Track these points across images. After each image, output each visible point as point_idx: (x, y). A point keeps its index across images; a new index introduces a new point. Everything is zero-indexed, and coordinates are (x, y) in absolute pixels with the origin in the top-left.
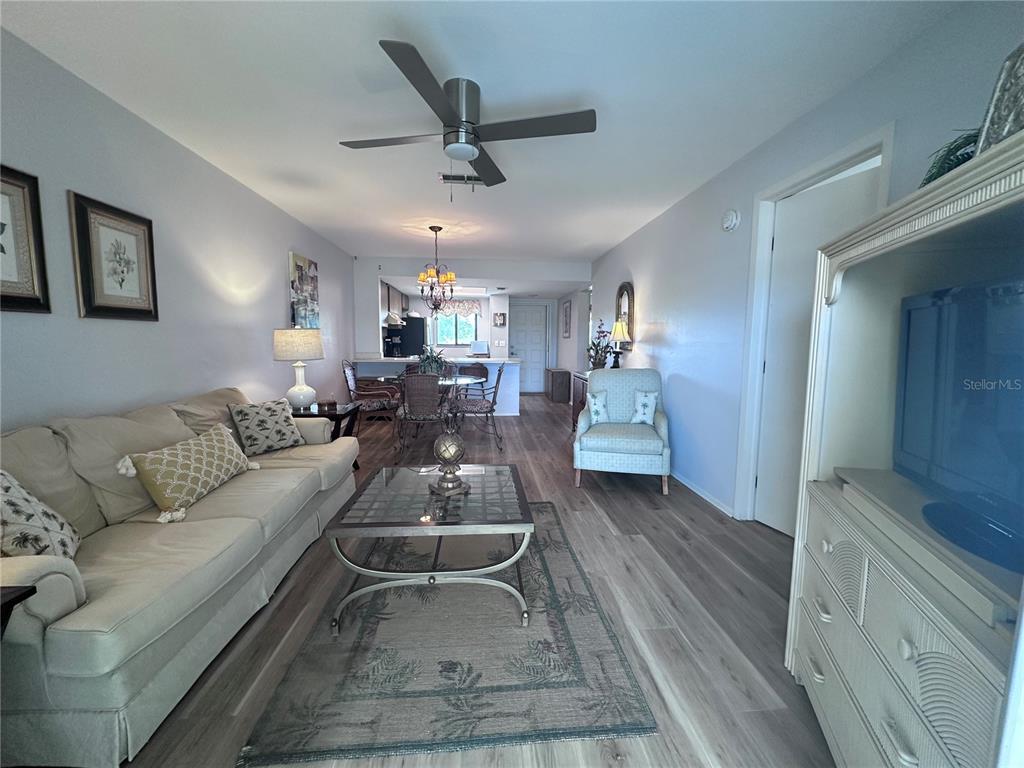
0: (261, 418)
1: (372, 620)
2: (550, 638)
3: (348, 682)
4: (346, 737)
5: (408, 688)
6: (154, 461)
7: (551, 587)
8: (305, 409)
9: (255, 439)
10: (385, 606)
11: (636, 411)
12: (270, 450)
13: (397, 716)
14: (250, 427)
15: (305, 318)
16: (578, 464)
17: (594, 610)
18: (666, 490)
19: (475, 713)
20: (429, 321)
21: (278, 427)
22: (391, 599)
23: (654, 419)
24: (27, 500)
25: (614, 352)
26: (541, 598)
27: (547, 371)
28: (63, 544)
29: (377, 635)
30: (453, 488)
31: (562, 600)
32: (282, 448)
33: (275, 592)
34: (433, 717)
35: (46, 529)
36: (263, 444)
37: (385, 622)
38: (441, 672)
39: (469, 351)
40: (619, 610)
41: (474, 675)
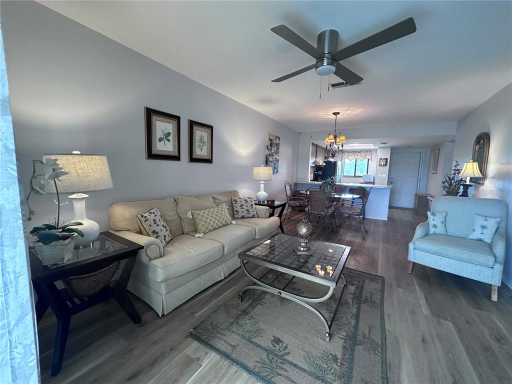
0: (242, 203)
1: (256, 302)
2: (339, 356)
3: (234, 324)
4: (222, 346)
5: (254, 340)
6: (198, 214)
7: (356, 327)
8: (263, 202)
9: (238, 212)
10: (264, 298)
11: (474, 230)
12: (243, 217)
13: (244, 350)
14: (237, 207)
15: (272, 162)
16: (411, 258)
17: (380, 355)
18: (495, 297)
19: (277, 370)
20: (339, 163)
21: (247, 208)
22: (268, 296)
23: (493, 239)
24: (160, 220)
25: (463, 185)
26: (345, 330)
27: (416, 194)
28: (165, 236)
29: (255, 310)
30: (303, 251)
31: (360, 338)
32: (248, 217)
33: (228, 275)
34: (258, 360)
35: (161, 230)
36: (240, 215)
37: (261, 306)
38: (272, 341)
39: (361, 180)
40: (400, 364)
41: (286, 351)
